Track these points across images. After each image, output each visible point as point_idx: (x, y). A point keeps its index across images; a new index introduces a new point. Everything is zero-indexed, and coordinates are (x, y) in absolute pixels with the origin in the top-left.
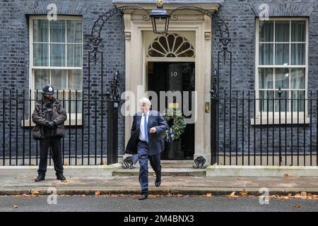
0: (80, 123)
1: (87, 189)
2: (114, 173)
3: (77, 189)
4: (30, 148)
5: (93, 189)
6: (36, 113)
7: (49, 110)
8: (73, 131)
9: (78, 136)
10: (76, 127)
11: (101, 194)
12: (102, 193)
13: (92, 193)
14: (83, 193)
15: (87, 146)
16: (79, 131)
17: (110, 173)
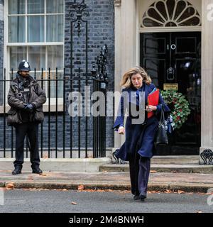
0: (60, 109)
1: (69, 183)
2: (101, 168)
3: (57, 183)
4: (5, 139)
5: (76, 183)
6: (12, 94)
7: (26, 90)
8: (53, 119)
9: (59, 125)
10: (56, 114)
11: (84, 189)
12: (86, 188)
13: (75, 187)
14: (64, 187)
15: (69, 136)
16: (60, 118)
17: (96, 168)
